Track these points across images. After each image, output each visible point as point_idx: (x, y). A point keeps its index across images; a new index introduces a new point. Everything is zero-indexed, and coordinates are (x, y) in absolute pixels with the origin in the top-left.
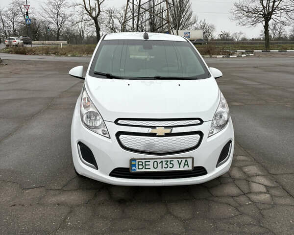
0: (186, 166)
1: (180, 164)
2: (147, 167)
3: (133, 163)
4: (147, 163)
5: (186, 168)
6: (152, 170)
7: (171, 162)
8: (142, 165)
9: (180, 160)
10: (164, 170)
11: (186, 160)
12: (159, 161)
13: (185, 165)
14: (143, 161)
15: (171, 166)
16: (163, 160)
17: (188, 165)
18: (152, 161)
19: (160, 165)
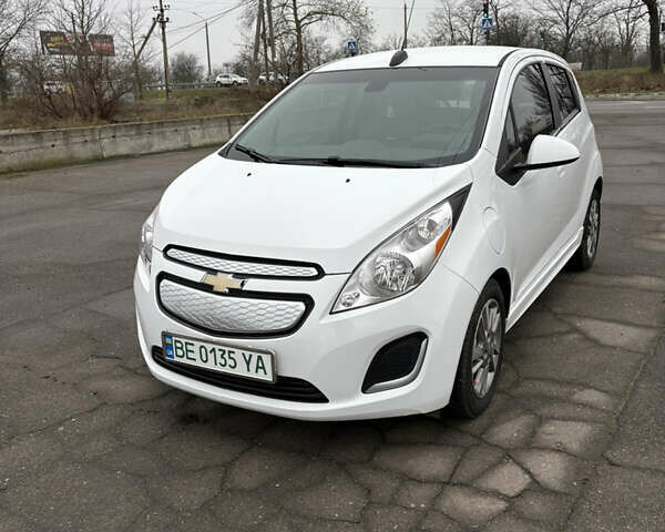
0: (261, 371)
1: (248, 363)
2: (190, 355)
3: (168, 341)
4: (189, 347)
5: (260, 376)
6: (199, 364)
7: (232, 355)
8: (181, 348)
9: (247, 354)
10: (219, 369)
11: (260, 358)
12: (209, 347)
13: (258, 367)
14: (183, 341)
15: (231, 362)
16: (217, 347)
17: (263, 368)
18: (198, 344)
19: (211, 356)
